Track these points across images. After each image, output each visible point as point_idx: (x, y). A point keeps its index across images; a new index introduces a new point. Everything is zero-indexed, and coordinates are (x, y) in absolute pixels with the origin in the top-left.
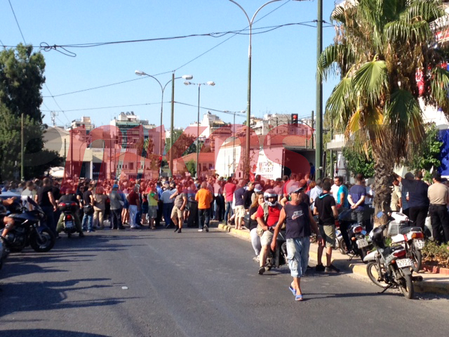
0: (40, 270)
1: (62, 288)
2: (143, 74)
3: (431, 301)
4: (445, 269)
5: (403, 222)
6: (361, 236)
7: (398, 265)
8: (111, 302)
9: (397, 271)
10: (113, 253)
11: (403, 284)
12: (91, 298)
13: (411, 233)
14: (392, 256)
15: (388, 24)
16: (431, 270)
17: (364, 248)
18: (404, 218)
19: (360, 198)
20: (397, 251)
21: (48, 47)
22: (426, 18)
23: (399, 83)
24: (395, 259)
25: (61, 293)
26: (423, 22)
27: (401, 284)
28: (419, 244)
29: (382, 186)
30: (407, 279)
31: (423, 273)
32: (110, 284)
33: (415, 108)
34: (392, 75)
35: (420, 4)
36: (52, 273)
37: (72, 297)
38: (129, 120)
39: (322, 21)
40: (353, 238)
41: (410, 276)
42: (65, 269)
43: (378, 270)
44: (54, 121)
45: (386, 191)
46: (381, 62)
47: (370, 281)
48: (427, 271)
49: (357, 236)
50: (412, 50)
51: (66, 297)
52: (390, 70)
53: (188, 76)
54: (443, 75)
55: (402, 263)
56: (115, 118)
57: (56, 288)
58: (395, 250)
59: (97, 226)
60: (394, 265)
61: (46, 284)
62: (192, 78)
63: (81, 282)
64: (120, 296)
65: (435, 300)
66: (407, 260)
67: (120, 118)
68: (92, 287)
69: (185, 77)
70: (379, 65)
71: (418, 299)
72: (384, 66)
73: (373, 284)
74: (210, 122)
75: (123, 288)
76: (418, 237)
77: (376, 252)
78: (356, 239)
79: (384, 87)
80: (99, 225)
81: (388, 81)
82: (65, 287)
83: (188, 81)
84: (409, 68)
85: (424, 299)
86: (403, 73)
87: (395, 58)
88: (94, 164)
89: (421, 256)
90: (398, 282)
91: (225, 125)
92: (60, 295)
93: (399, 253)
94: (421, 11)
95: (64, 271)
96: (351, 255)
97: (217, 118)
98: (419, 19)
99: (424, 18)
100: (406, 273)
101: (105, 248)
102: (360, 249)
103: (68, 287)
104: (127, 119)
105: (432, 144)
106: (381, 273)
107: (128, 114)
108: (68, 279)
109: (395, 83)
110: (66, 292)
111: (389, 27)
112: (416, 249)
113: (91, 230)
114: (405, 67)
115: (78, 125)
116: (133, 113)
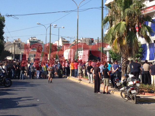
0: (8, 94)
1: (16, 100)
2: (40, 24)
3: (142, 105)
4: (147, 93)
5: (132, 77)
6: (118, 82)
7: (132, 92)
8: (34, 105)
9: (131, 94)
10: (32, 87)
11: (133, 99)
12: (27, 104)
13: (135, 81)
14: (129, 89)
15: (126, 9)
16: (142, 94)
17: (119, 86)
18: (133, 76)
19: (116, 69)
20: (131, 88)
21: (9, 16)
22: (139, 7)
23: (130, 29)
24: (131, 90)
25: (16, 102)
26: (138, 8)
27: (132, 99)
28: (138, 85)
29: (124, 64)
30: (135, 97)
31: (139, 95)
32: (33, 99)
33: (135, 38)
34: (128, 26)
35: (137, 2)
36: (12, 95)
37: (20, 103)
38: (34, 39)
39: (103, 7)
40: (115, 83)
41: (136, 96)
42: (16, 93)
43: (124, 94)
44: (7, 40)
45: (126, 66)
46: (124, 22)
47: (121, 97)
48: (140, 94)
49: (117, 82)
50: (135, 18)
51: (18, 104)
52: (127, 25)
53: (55, 25)
54: (145, 27)
55: (133, 92)
56: (29, 39)
57: (15, 100)
58: (131, 87)
59: (25, 77)
60: (130, 92)
61: (11, 99)
62: (57, 25)
63: (23, 98)
64: (37, 103)
65: (144, 104)
66: (135, 91)
67: (31, 39)
68: (27, 100)
69: (54, 25)
70: (123, 23)
71: (138, 104)
72: (125, 23)
73: (123, 99)
74: (62, 40)
75: (38, 100)
76: (138, 82)
77: (124, 88)
78: (116, 83)
79: (125, 31)
80: (26, 77)
81: (126, 28)
82: (17, 100)
83: (55, 27)
84: (133, 24)
85: (140, 104)
86: (131, 26)
87: (129, 21)
88: (22, 55)
89: (139, 89)
90: (132, 98)
91: (67, 42)
92: (16, 103)
93: (132, 88)
94: (137, 5)
95: (16, 94)
96: (114, 88)
97: (64, 39)
98: (137, 7)
99: (138, 7)
100: (134, 95)
101: (29, 86)
102: (118, 86)
103: (18, 100)
104: (33, 39)
105: (140, 49)
106: (126, 95)
107: (33, 37)
108: (18, 97)
109: (128, 29)
110: (18, 102)
111: (127, 10)
112: (137, 87)
113: (23, 79)
114: (132, 24)
115: (16, 41)
116: (35, 37)
